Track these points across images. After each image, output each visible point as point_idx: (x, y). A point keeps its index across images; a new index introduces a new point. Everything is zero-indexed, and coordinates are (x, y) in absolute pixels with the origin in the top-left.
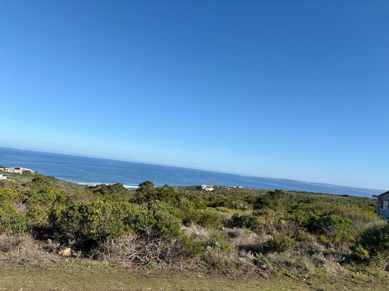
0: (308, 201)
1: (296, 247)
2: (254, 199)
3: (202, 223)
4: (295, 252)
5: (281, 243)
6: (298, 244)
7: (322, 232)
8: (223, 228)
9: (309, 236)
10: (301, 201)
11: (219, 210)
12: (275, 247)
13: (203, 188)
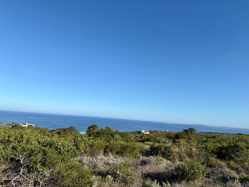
0: (214, 137)
1: (207, 174)
2: (173, 135)
3: (122, 153)
4: (207, 179)
5: (189, 170)
6: (209, 170)
7: (231, 158)
8: (141, 157)
9: (219, 161)
10: (209, 137)
11: (145, 144)
12: (183, 174)
13: (143, 132)
